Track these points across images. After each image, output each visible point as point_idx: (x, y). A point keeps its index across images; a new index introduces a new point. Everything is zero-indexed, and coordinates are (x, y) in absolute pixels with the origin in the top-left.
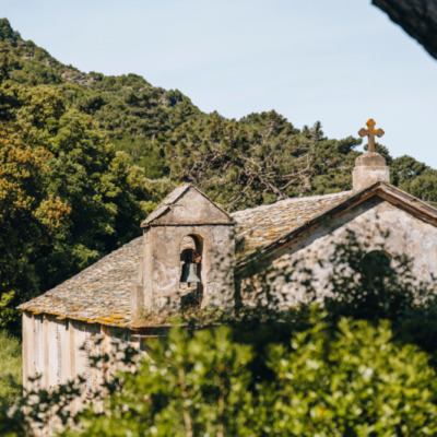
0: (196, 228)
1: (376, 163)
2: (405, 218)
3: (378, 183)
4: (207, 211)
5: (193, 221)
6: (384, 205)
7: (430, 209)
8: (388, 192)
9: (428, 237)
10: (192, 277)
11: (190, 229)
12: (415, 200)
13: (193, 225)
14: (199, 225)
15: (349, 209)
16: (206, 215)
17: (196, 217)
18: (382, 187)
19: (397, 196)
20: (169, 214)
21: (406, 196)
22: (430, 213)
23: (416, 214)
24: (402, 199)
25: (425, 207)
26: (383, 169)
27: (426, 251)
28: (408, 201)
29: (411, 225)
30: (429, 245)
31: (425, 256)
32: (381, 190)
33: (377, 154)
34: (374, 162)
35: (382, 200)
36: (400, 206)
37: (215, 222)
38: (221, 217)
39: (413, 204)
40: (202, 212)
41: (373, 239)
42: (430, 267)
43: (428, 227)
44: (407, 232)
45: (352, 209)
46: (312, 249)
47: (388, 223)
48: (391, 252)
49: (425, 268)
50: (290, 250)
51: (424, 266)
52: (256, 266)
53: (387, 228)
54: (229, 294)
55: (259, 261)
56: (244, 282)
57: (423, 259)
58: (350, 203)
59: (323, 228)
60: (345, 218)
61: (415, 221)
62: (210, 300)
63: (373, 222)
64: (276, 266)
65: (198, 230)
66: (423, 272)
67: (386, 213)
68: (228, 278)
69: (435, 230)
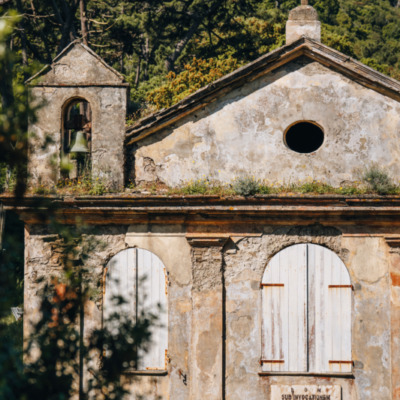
0: (81, 89)
1: (306, 18)
2: (339, 82)
3: (301, 40)
4: (96, 71)
5: (77, 82)
6: (313, 66)
7: (368, 72)
8: (315, 50)
9: (369, 106)
11: (73, 90)
12: (348, 60)
13: (76, 87)
14: (83, 87)
15: (267, 71)
16: (93, 75)
17: (82, 78)
18: (307, 44)
19: (327, 56)
20: (50, 74)
21: (337, 56)
22: (368, 76)
24: (333, 58)
25: (360, 68)
26: (313, 24)
27: (367, 122)
28: (340, 62)
29: (348, 91)
30: (370, 115)
31: (364, 128)
32: (305, 49)
33: (308, 7)
34: (302, 16)
35: (311, 61)
36: (334, 68)
37: (102, 83)
38: (111, 78)
39: (346, 65)
40: (89, 72)
41: (298, 106)
42: (370, 142)
43: (370, 93)
44: (343, 100)
45: (274, 71)
46: (223, 119)
47: (317, 87)
48: (321, 123)
49: (364, 143)
50: (196, 118)
51: (363, 140)
52: (157, 136)
53: (316, 96)
54: (117, 165)
55: (158, 129)
56: (141, 154)
57: (363, 133)
58: (269, 65)
59: (236, 93)
60: (263, 81)
61: (353, 87)
62: (95, 172)
63: (299, 86)
64: (179, 134)
65: (83, 93)
66: (362, 147)
67: (317, 76)
68: (118, 147)
69: (379, 97)
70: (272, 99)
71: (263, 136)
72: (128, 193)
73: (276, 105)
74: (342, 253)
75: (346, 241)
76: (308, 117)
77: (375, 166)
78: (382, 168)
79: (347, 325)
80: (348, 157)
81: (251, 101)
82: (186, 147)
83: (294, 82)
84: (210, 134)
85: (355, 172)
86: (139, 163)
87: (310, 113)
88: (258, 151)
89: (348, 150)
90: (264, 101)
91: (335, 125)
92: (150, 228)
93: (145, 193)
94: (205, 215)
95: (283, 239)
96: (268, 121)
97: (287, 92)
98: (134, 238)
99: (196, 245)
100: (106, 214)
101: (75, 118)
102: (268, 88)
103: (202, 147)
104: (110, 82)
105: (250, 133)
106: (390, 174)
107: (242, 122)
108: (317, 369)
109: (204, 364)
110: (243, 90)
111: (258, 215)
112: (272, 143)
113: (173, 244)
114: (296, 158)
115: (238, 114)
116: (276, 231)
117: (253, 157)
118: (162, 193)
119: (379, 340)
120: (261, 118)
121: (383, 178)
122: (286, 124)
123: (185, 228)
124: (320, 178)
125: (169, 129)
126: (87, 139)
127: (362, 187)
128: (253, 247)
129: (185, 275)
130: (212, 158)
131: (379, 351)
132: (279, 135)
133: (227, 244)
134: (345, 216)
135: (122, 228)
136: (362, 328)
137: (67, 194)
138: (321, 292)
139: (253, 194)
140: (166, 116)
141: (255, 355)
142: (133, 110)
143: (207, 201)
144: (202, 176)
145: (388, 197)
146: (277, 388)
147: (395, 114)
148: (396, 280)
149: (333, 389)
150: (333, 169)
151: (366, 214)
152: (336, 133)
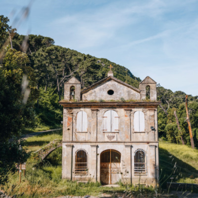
2: (116, 83)
3: (110, 76)
4: (76, 81)
6: (112, 81)
9: (121, 87)
10: (73, 94)
13: (72, 84)
15: (104, 81)
17: (74, 82)
20: (68, 82)
23: (119, 83)
30: (122, 89)
31: (120, 91)
32: (111, 78)
34: (110, 73)
36: (115, 81)
37: (77, 83)
39: (117, 80)
43: (121, 85)
44: (117, 86)
45: (106, 81)
46: (97, 89)
48: (113, 90)
49: (121, 93)
50: (92, 89)
52: (86, 92)
53: (112, 85)
54: (79, 97)
55: (86, 91)
56: (83, 95)
59: (99, 85)
62: (75, 98)
64: (90, 92)
65: (74, 85)
68: (79, 94)
69: (123, 86)
70: (105, 86)
71: (104, 92)
72: (81, 102)
74: (117, 111)
75: (117, 109)
78: (123, 97)
79: (118, 124)
80: (118, 96)
81: (102, 86)
82: (91, 94)
83: (109, 83)
84: (95, 92)
85: (119, 98)
86: (83, 97)
87: (111, 88)
91: (116, 90)
92: (85, 108)
93: (84, 101)
94: (94, 105)
95: (107, 109)
96: (105, 90)
97: (108, 85)
98: (82, 109)
99: (92, 110)
100: (77, 105)
101: (72, 89)
102: (104, 84)
103: (93, 94)
105: (102, 92)
106: (125, 98)
107: (100, 90)
108: (113, 131)
109: (94, 131)
111: (103, 105)
112: (105, 93)
113: (88, 110)
114: (109, 96)
115: (100, 88)
116: (106, 108)
117: (102, 96)
118: (87, 101)
119: (123, 126)
120: (103, 89)
121: (123, 99)
122: (108, 90)
123: (91, 107)
124: (114, 99)
125: (88, 91)
126: (74, 93)
127: (120, 101)
128: (102, 111)
129: (90, 115)
130: (95, 96)
131: (123, 128)
132: (107, 92)
133: (98, 110)
134: (117, 105)
135: (80, 108)
136: (120, 124)
137: (71, 102)
138: (113, 118)
139: (102, 102)
140: (87, 89)
141: (102, 129)
142: (82, 88)
143: (94, 103)
144: (93, 99)
145: (124, 102)
146: (106, 135)
147: (126, 88)
148: (126, 116)
149: (115, 135)
150: (115, 98)
151: (121, 105)
152: (116, 92)
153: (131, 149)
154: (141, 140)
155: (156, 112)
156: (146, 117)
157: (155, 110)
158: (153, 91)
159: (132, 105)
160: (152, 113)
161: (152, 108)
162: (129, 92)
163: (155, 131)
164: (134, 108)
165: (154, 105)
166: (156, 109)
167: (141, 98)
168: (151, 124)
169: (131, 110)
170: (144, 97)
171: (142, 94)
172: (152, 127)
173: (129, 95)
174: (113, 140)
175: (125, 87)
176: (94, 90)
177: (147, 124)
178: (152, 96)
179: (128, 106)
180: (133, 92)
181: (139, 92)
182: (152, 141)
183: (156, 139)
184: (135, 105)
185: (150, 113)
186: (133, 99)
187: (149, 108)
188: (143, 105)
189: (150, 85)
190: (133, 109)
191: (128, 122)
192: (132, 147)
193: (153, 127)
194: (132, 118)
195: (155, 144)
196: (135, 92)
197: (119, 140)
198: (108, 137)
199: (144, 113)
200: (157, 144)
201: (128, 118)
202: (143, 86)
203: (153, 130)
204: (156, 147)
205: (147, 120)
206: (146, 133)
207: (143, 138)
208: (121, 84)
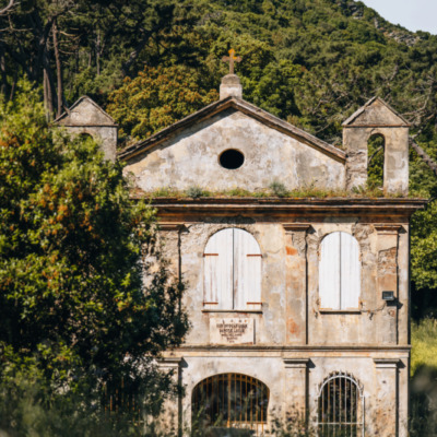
0: (87, 128)
1: (232, 82)
2: (254, 124)
3: (230, 97)
4: (97, 116)
5: (85, 124)
6: (237, 114)
7: (272, 118)
8: (238, 104)
9: (273, 140)
11: (82, 129)
12: (260, 110)
13: (84, 126)
14: (89, 126)
15: (208, 117)
16: (95, 119)
17: (87, 120)
18: (233, 100)
19: (246, 107)
20: (67, 118)
21: (252, 108)
22: (272, 121)
23: (264, 121)
24: (250, 109)
25: (268, 116)
26: (237, 87)
27: (271, 150)
28: (254, 112)
29: (259, 130)
30: (274, 146)
31: (270, 154)
32: (232, 103)
33: (234, 76)
34: (230, 81)
35: (236, 110)
36: (251, 115)
37: (101, 124)
38: (107, 121)
39: (258, 113)
40: (92, 117)
41: (228, 140)
42: (273, 163)
43: (273, 132)
44: (256, 136)
45: (212, 117)
46: (179, 148)
47: (240, 128)
48: (242, 150)
49: (270, 164)
50: (162, 147)
51: (269, 161)
52: (137, 159)
53: (239, 133)
55: (137, 154)
56: (126, 170)
57: (269, 157)
58: (209, 113)
59: (187, 131)
60: (205, 123)
61: (263, 127)
63: (228, 126)
64: (151, 158)
65: (89, 130)
66: (268, 166)
67: (240, 120)
69: (279, 134)
70: (211, 135)
71: (205, 158)
73: (214, 139)
74: (254, 234)
75: (258, 227)
76: (234, 146)
77: (276, 178)
78: (281, 180)
79: (258, 279)
80: (260, 172)
81: (197, 137)
82: (155, 165)
83: (225, 124)
84: (171, 157)
85: (264, 182)
86: (125, 176)
87: (235, 144)
88: (202, 168)
89: (259, 168)
90: (205, 136)
91: (251, 152)
94: (168, 210)
95: (218, 226)
96: (208, 149)
97: (220, 130)
102: (209, 128)
103: (166, 166)
104: (106, 123)
105: (197, 156)
106: (286, 184)
107: (192, 149)
108: (239, 307)
110: (193, 129)
111: (202, 210)
112: (211, 163)
114: (226, 173)
115: (189, 144)
116: (213, 220)
117: (198, 172)
118: (140, 195)
119: (278, 289)
120: (204, 147)
121: (281, 187)
122: (220, 151)
124: (242, 186)
125: (145, 154)
127: (268, 192)
128: (198, 231)
130: (172, 173)
131: (278, 296)
132: (215, 158)
133: (182, 229)
134: (257, 211)
136: (268, 282)
138: (242, 259)
139: (199, 196)
140: (143, 145)
141: (199, 299)
142: (121, 142)
143: (169, 201)
144: (166, 185)
145: (284, 198)
146: (214, 321)
147: (290, 145)
148: (289, 251)
149: (249, 320)
150: (249, 180)
151: (271, 210)
152: (253, 157)
153: (307, 372)
154: (344, 340)
155: (404, 237)
156: (367, 255)
157: (401, 230)
158: (395, 155)
159: (313, 211)
160: (389, 240)
161: (389, 220)
162: (301, 160)
163: (399, 306)
164: (321, 220)
165: (396, 211)
166: (406, 227)
167: (348, 182)
168: (382, 282)
169: (310, 230)
170: (360, 181)
171: (353, 167)
172: (386, 294)
173: (302, 169)
174: (239, 341)
175: (289, 138)
176: (166, 150)
177: (367, 281)
178: (391, 176)
179: (300, 214)
180: (318, 158)
181: (343, 161)
182: (386, 344)
183: (403, 337)
184: (324, 212)
185: (382, 240)
186: (317, 186)
187: (376, 220)
188: (356, 211)
189: (384, 131)
190: (316, 226)
191: (299, 274)
192: (310, 364)
193: (390, 293)
194: (312, 257)
195: (395, 355)
196: (324, 159)
197: (263, 340)
198: (223, 329)
199: (360, 239)
200: (403, 356)
201: (298, 258)
202: (357, 137)
203: (389, 303)
204: (400, 365)
205: (371, 268)
206: (365, 316)
207: (353, 334)
208: (273, 126)
